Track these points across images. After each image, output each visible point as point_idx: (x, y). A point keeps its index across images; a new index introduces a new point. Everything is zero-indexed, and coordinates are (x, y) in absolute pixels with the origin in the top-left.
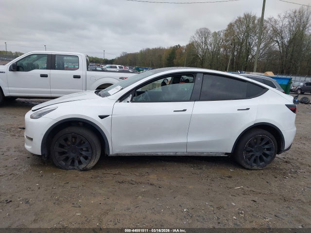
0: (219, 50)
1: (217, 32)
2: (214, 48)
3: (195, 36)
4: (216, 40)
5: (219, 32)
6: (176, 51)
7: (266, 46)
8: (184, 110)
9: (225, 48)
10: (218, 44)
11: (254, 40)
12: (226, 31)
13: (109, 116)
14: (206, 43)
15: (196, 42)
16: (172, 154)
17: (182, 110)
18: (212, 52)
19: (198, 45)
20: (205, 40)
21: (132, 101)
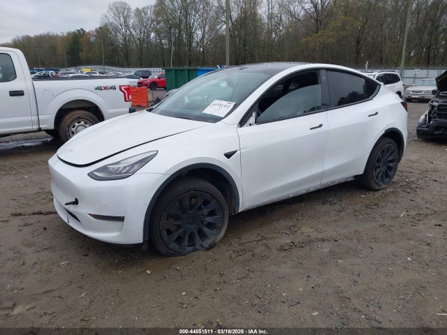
0: (148, 36)
1: (140, 8)
2: (141, 33)
3: (108, 15)
4: (141, 20)
5: (144, 8)
6: (81, 39)
7: (211, 29)
8: (321, 126)
9: (158, 33)
10: (145, 27)
11: (195, 20)
12: (155, 6)
13: (236, 151)
14: (127, 26)
15: (111, 24)
16: (304, 192)
17: (318, 125)
18: (139, 39)
19: (116, 30)
20: (125, 22)
21: (257, 122)
